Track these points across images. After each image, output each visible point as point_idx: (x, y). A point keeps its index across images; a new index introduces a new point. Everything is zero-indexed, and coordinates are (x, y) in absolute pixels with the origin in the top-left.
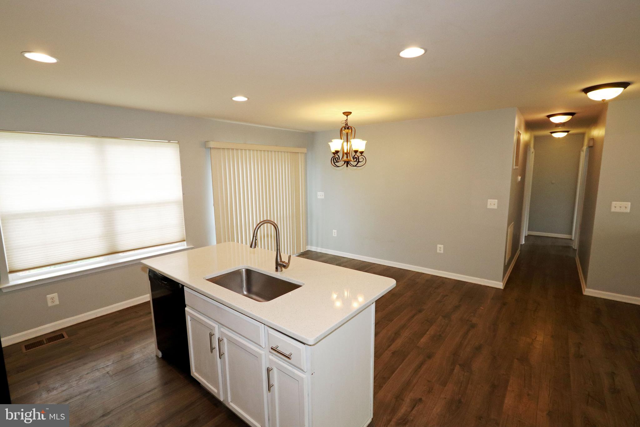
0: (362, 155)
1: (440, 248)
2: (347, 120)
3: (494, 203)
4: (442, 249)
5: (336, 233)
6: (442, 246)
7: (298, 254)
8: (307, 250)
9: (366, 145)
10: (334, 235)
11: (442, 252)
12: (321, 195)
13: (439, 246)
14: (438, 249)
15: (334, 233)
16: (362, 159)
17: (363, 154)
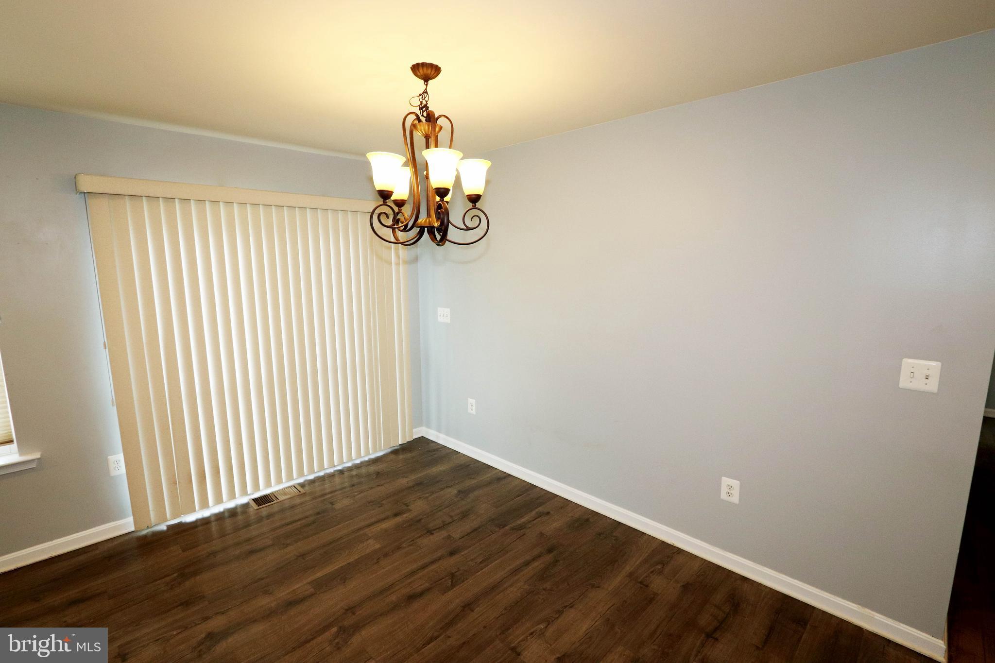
0: (474, 207)
1: (730, 487)
2: (425, 92)
3: (928, 373)
4: (736, 493)
5: (474, 407)
6: (735, 483)
7: (389, 450)
8: (415, 437)
9: (489, 171)
10: (470, 411)
11: (735, 499)
12: (444, 315)
13: (726, 481)
14: (724, 490)
15: (469, 406)
16: (476, 220)
17: (478, 205)
